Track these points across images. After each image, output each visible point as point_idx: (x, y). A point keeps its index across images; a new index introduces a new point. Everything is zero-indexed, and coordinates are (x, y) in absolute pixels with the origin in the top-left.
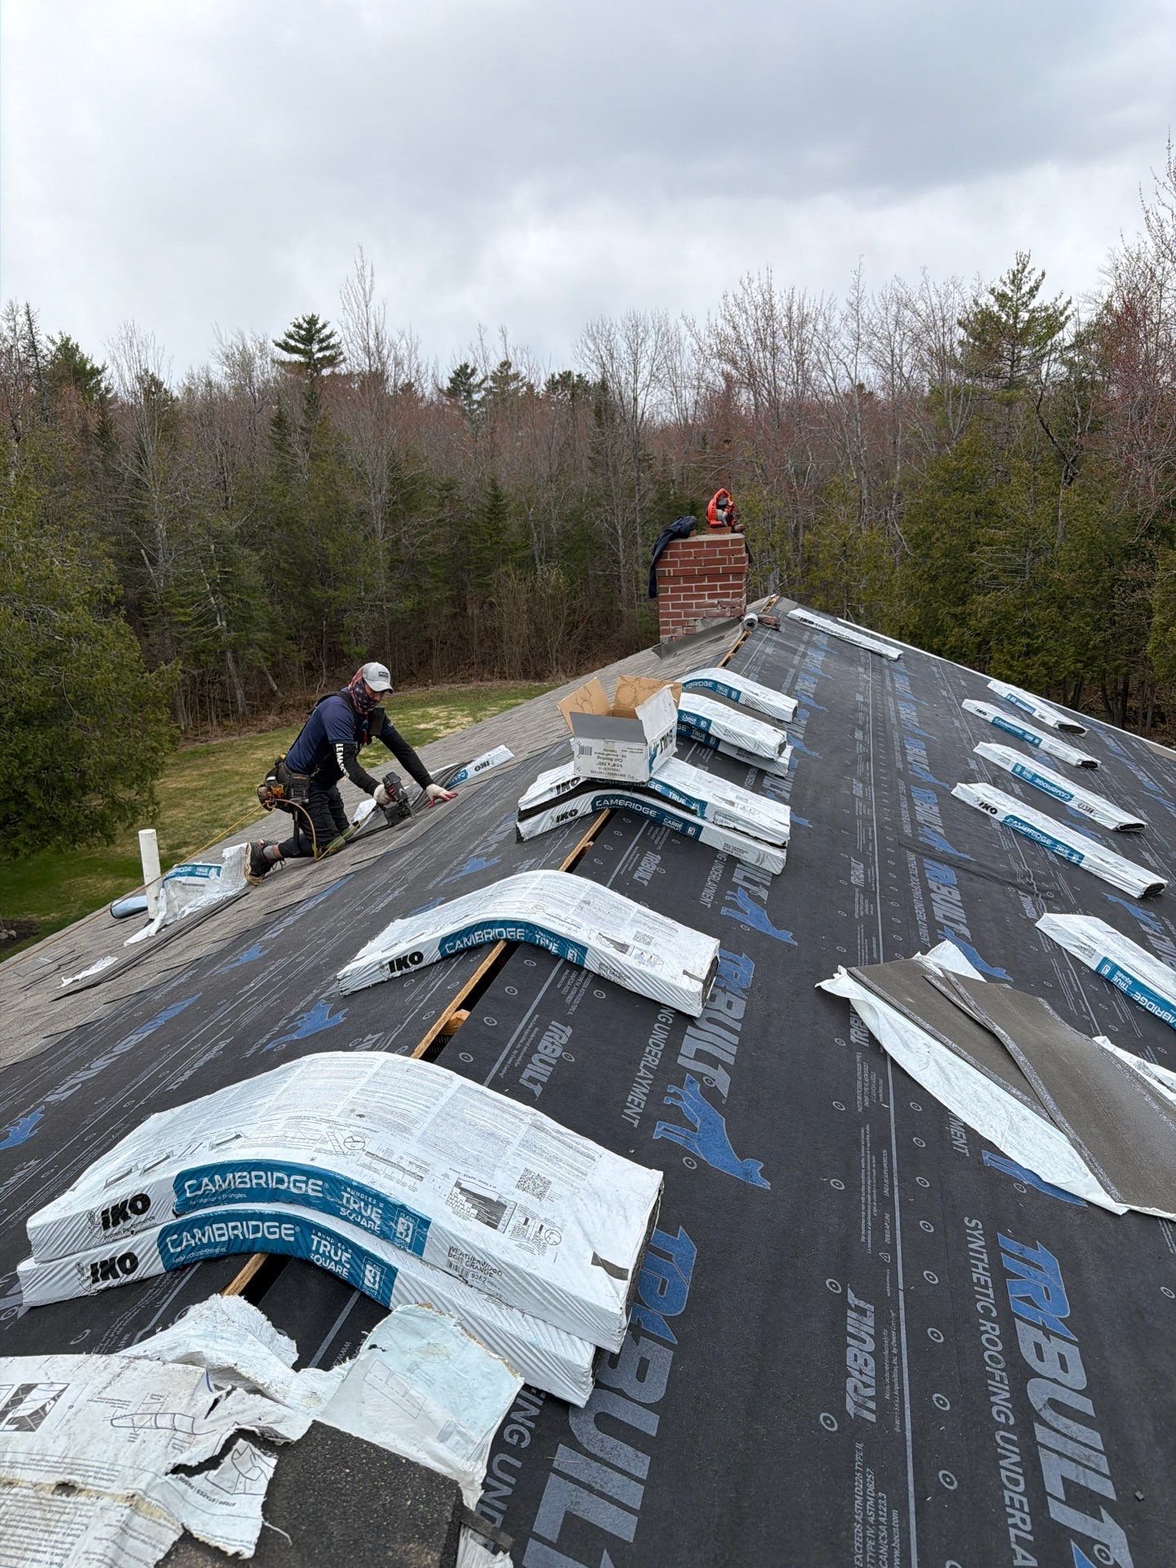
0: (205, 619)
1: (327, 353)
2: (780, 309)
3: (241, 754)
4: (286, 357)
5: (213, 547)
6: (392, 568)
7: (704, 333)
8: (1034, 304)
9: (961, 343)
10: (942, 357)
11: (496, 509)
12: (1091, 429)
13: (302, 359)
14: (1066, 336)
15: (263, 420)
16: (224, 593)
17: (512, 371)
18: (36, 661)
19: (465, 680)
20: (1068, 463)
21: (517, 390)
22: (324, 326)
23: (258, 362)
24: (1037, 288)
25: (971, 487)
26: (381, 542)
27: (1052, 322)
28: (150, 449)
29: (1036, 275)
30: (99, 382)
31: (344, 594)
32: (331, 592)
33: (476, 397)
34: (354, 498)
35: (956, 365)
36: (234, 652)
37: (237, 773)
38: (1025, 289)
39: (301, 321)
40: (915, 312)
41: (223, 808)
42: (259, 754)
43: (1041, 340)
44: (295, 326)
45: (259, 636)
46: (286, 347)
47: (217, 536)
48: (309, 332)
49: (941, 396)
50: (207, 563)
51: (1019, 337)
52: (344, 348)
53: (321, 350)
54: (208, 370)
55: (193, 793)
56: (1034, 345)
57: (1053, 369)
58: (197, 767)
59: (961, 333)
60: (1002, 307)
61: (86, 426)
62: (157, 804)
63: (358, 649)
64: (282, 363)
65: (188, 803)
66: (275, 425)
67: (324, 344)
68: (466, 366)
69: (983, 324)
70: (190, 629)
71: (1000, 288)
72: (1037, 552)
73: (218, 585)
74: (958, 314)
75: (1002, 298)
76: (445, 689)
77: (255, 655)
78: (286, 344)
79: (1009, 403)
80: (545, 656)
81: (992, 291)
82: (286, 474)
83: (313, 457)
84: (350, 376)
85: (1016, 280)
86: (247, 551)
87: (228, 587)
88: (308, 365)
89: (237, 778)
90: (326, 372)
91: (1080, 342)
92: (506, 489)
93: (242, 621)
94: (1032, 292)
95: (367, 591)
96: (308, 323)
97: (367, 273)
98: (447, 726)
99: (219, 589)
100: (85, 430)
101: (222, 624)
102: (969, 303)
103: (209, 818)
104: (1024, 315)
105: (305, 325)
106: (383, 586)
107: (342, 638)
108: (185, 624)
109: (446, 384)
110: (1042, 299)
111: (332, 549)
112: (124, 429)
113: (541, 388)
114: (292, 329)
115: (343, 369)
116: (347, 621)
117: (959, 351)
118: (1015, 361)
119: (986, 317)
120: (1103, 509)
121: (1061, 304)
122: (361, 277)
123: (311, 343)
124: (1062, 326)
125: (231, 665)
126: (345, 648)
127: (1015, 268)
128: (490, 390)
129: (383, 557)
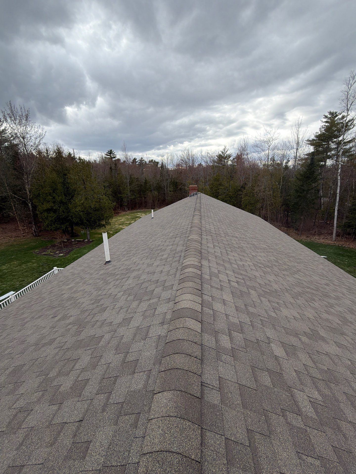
2: (190, 154)
6: (130, 192)
7: (179, 156)
8: (227, 153)
9: (216, 159)
10: (214, 161)
11: (146, 183)
12: (235, 173)
14: (231, 158)
19: (142, 209)
20: (232, 177)
24: (227, 151)
26: (129, 187)
27: (230, 156)
29: (227, 149)
32: (121, 195)
34: (124, 181)
35: (216, 162)
38: (226, 151)
40: (210, 154)
43: (228, 159)
49: (213, 167)
51: (225, 158)
56: (227, 159)
57: (230, 163)
59: (216, 157)
60: (222, 154)
69: (220, 156)
72: (227, 190)
74: (216, 154)
75: (222, 152)
76: (139, 210)
79: (223, 168)
80: (154, 206)
81: (221, 151)
85: (224, 150)
91: (234, 159)
92: (147, 179)
94: (227, 152)
95: (127, 195)
97: (125, 145)
102: (217, 153)
104: (226, 155)
106: (129, 194)
110: (228, 153)
111: (121, 188)
116: (124, 200)
117: (216, 160)
118: (224, 162)
119: (220, 155)
120: (236, 184)
121: (231, 153)
122: (124, 146)
124: (231, 157)
127: (224, 148)
128: (139, 162)
129: (129, 190)
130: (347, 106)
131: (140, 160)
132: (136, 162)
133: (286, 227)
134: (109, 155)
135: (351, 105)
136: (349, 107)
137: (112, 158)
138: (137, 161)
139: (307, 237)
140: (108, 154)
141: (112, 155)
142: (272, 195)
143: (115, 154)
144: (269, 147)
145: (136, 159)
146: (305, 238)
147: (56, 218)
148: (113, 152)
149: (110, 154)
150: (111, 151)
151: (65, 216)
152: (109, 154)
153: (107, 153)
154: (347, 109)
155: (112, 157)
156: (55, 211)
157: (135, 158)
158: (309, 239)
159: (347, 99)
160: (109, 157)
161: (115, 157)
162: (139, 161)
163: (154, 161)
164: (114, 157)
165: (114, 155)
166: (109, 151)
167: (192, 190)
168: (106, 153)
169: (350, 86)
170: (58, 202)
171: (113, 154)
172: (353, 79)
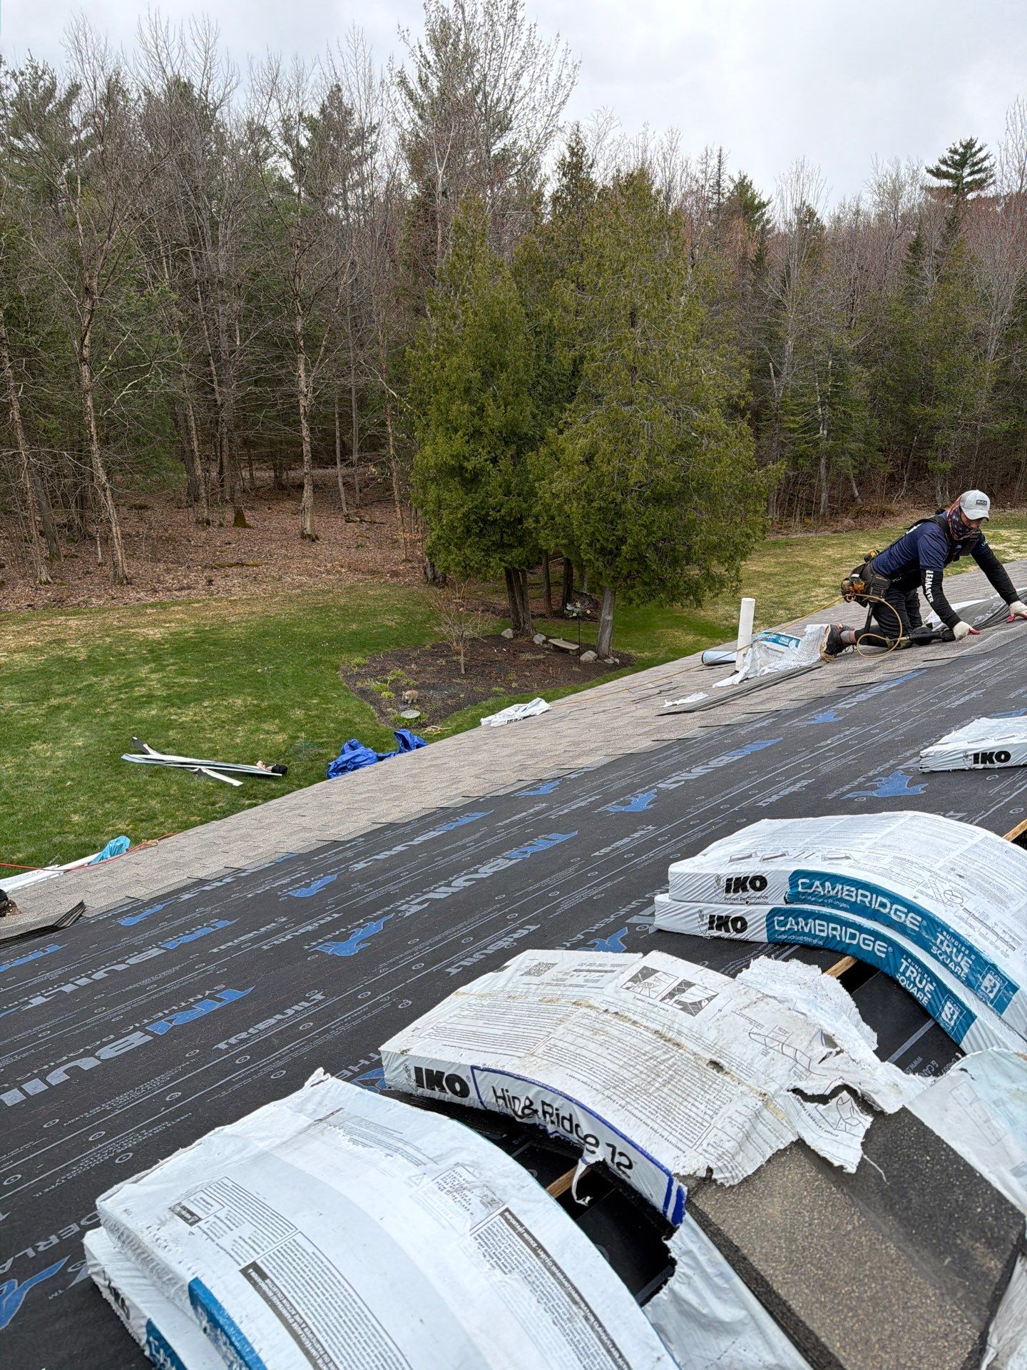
0: (810, 428)
1: (977, 176)
3: (814, 549)
4: (936, 182)
5: (830, 363)
6: (996, 389)
13: (950, 185)
15: (901, 246)
16: (831, 405)
18: (674, 452)
22: (980, 149)
23: (908, 188)
26: (991, 363)
28: (795, 273)
30: (763, 214)
31: (942, 412)
32: (929, 410)
34: (973, 320)
36: (829, 458)
37: (807, 565)
39: (958, 146)
41: (789, 594)
42: (830, 552)
44: (951, 151)
45: (853, 446)
46: (938, 173)
47: (836, 353)
48: (965, 156)
50: (823, 377)
52: (997, 170)
53: (971, 174)
54: (859, 199)
55: (768, 577)
58: (776, 556)
61: (745, 253)
62: (740, 581)
63: (942, 465)
64: (930, 190)
65: (763, 585)
66: (910, 250)
67: (976, 168)
70: (796, 435)
73: (828, 397)
77: (846, 463)
78: (938, 169)
82: (911, 296)
83: (942, 280)
84: (996, 199)
86: (859, 368)
87: (837, 400)
88: (955, 190)
89: (806, 570)
90: (970, 196)
93: (840, 431)
95: (965, 410)
96: (965, 147)
98: (1017, 550)
99: (828, 402)
100: (744, 257)
101: (823, 432)
103: (777, 600)
105: (961, 150)
106: (982, 406)
107: (929, 453)
108: (792, 431)
111: (939, 367)
112: (776, 256)
114: (947, 155)
115: (990, 192)
116: (938, 438)
123: (963, 167)
125: (823, 471)
126: (930, 464)
129: (989, 378)
134: (952, 171)
140: (944, 168)
141: (967, 171)
143: (986, 164)
147: (473, 517)
148: (981, 155)
149: (960, 165)
150: (969, 146)
151: (510, 514)
152: (955, 165)
153: (944, 162)
155: (969, 183)
156: (471, 480)
160: (947, 183)
161: (984, 181)
164: (980, 184)
165: (979, 171)
166: (955, 152)
168: (934, 163)
170: (492, 431)
171: (974, 165)
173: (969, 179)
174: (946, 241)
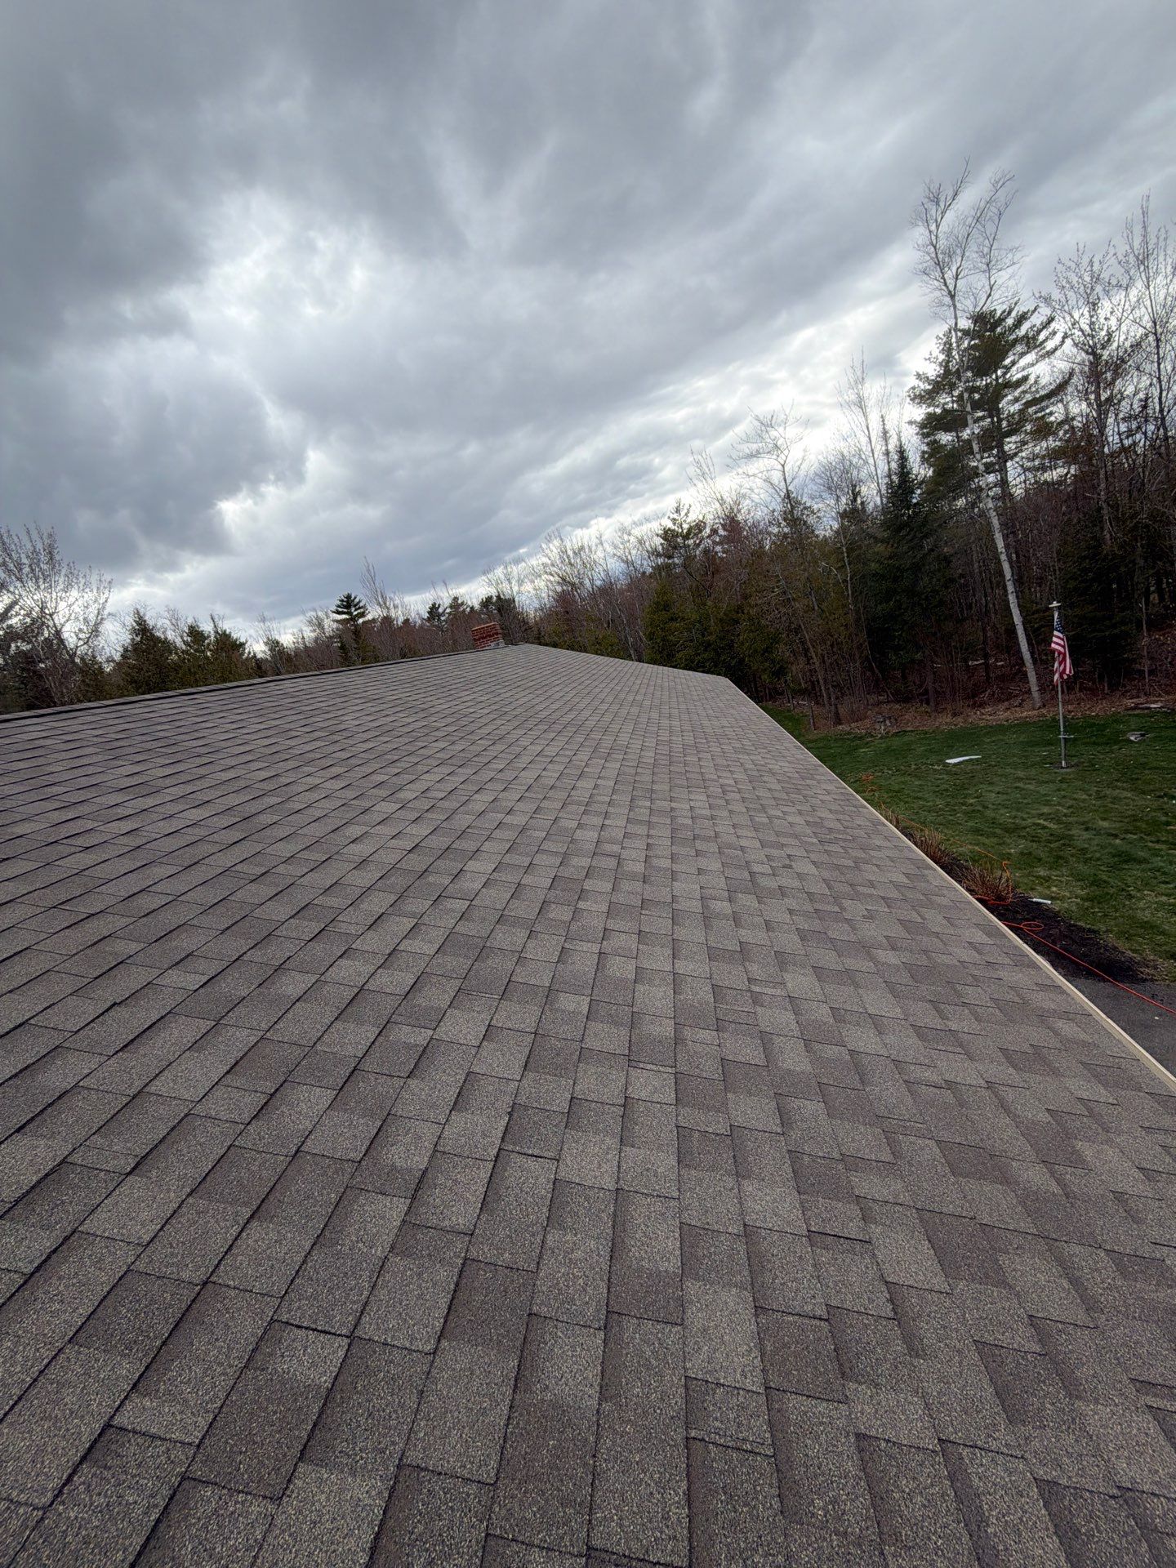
1: (359, 611)
4: (339, 617)
8: (689, 520)
9: (660, 544)
10: (655, 553)
13: (347, 617)
14: (708, 531)
15: (334, 648)
17: (460, 602)
20: (706, 588)
21: (464, 611)
22: (355, 598)
23: (326, 622)
24: (687, 513)
25: (666, 607)
27: (699, 527)
29: (687, 506)
33: (443, 618)
35: (658, 555)
38: (683, 514)
39: (343, 598)
43: (696, 535)
46: (338, 613)
48: (349, 603)
51: (686, 537)
52: (368, 607)
53: (355, 610)
56: (694, 538)
59: (659, 540)
60: (674, 524)
64: (338, 621)
66: (340, 649)
68: (435, 604)
69: (668, 535)
71: (672, 516)
72: (697, 630)
74: (658, 533)
75: (674, 520)
78: (338, 611)
81: (668, 518)
84: (374, 620)
85: (678, 511)
88: (351, 619)
90: (361, 621)
91: (714, 531)
94: (686, 515)
97: (371, 567)
102: (659, 526)
104: (686, 526)
105: (345, 600)
109: (426, 615)
110: (692, 517)
113: (477, 607)
114: (339, 603)
115: (369, 617)
117: (660, 547)
118: (687, 547)
119: (668, 531)
120: (723, 606)
121: (701, 519)
122: (368, 571)
123: (350, 608)
124: (704, 527)
128: (450, 614)
130: (945, 284)
131: (451, 607)
132: (439, 615)
133: (899, 702)
134: (345, 610)
135: (957, 279)
136: (951, 288)
137: (353, 619)
138: (440, 610)
139: (955, 715)
140: (340, 610)
141: (353, 609)
142: (816, 608)
143: (361, 604)
144: (783, 466)
145: (439, 605)
146: (948, 720)
148: (357, 600)
149: (348, 606)
150: (349, 597)
152: (345, 607)
153: (339, 606)
154: (950, 292)
155: (356, 615)
157: (434, 605)
158: (960, 719)
159: (939, 264)
160: (344, 617)
161: (364, 613)
162: (448, 610)
163: (495, 599)
164: (362, 615)
165: (360, 608)
166: (342, 601)
167: (483, 638)
168: (334, 608)
169: (933, 227)
171: (355, 606)
172: (938, 203)
173: (355, 613)
174: (357, 642)
